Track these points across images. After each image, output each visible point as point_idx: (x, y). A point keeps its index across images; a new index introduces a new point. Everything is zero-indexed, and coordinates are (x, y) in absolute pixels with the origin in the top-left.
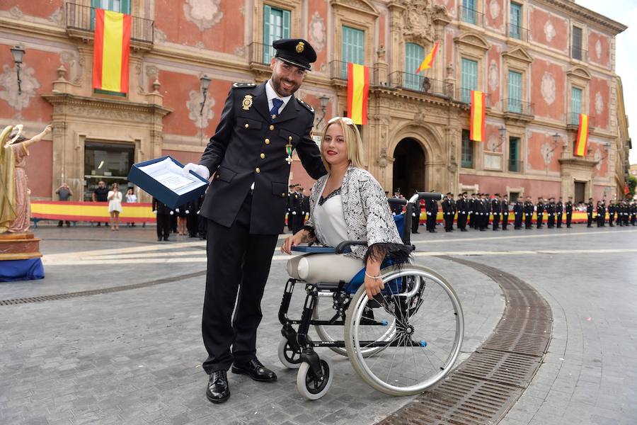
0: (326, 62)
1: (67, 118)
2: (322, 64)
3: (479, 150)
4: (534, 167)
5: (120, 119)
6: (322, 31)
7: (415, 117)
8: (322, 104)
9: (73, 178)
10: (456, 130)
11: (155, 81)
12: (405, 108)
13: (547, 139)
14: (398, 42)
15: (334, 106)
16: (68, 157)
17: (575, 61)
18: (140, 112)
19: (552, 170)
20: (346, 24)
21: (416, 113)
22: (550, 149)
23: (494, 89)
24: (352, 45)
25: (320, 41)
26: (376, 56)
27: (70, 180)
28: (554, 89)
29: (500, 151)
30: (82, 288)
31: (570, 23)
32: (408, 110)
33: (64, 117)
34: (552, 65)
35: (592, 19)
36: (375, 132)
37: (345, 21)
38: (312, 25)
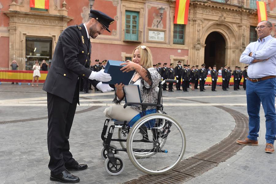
1: (17, 24)
5: (44, 24)
7: (219, 18)
8: (160, 13)
9: (19, 57)
10: (246, 26)
11: (63, 2)
12: (213, 13)
15: (168, 13)
16: (17, 46)
18: (55, 20)
21: (220, 16)
27: (18, 58)
30: (13, 118)
32: (214, 14)
33: (15, 24)
36: (193, 29)
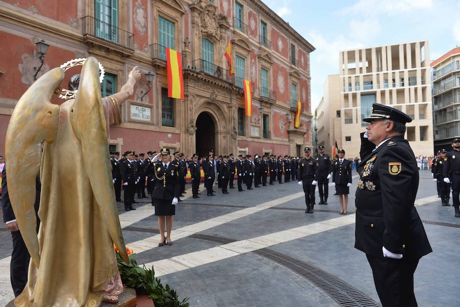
0: (147, 44)
2: (144, 45)
3: (248, 122)
4: (276, 136)
6: (144, 17)
7: (211, 96)
8: (148, 80)
10: (235, 108)
12: (204, 89)
13: (282, 117)
14: (198, 37)
15: (154, 82)
17: (293, 66)
19: (285, 138)
20: (161, 15)
21: (212, 93)
22: (284, 123)
23: (254, 80)
24: (166, 33)
25: (143, 25)
26: (183, 45)
28: (284, 83)
29: (259, 124)
31: (290, 42)
32: (206, 90)
34: (282, 67)
35: (300, 40)
36: (185, 106)
37: (161, 12)
38: (136, 11)
